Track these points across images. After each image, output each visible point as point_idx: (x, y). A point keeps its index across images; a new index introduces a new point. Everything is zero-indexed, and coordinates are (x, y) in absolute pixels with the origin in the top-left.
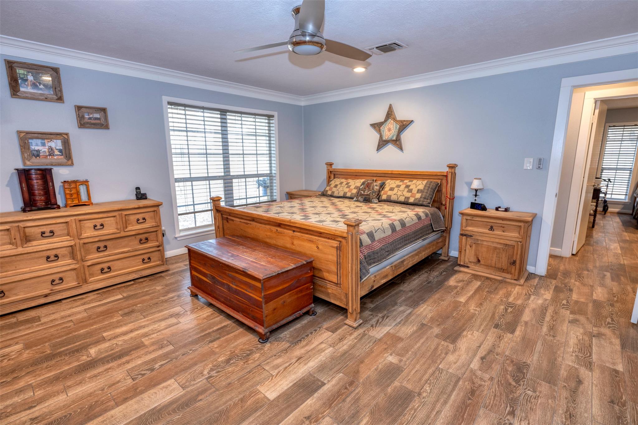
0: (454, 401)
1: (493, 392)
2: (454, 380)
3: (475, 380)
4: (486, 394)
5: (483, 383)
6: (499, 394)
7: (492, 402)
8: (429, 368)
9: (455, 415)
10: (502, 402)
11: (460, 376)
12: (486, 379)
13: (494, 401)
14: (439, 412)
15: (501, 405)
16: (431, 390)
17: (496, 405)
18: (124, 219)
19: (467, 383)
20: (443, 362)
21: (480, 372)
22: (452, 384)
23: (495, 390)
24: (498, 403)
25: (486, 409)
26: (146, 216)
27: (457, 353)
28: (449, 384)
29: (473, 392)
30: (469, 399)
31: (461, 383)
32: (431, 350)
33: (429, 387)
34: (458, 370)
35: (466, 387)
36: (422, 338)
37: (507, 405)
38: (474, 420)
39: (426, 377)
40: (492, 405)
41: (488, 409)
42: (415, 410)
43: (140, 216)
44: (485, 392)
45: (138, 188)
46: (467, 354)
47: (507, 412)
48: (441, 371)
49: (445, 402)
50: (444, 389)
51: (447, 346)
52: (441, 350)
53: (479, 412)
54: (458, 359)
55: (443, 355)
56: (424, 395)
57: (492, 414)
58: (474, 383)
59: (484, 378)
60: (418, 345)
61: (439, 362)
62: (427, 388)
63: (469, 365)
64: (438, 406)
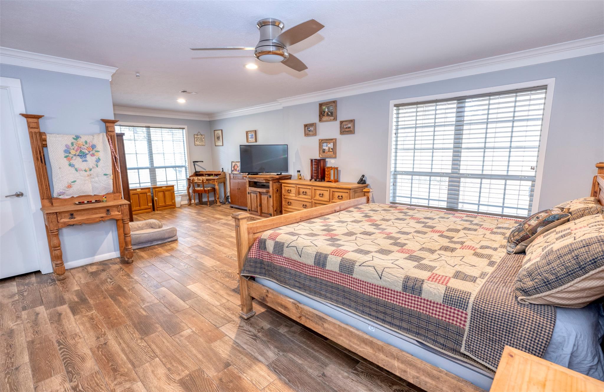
0: (119, 355)
1: (102, 385)
2: (137, 363)
3: (123, 378)
4: (104, 379)
5: (115, 383)
6: (96, 388)
7: (96, 379)
8: (161, 351)
9: (109, 352)
10: (89, 387)
11: (137, 369)
12: (117, 387)
13: (95, 381)
14: (120, 344)
15: (87, 384)
16: (140, 346)
17: (91, 380)
18: (331, 194)
19: (126, 370)
20: (160, 362)
21: (128, 386)
22: (134, 360)
23: (101, 388)
24: (91, 383)
25: (95, 372)
26: (343, 195)
27: (164, 378)
28: (135, 358)
29: (115, 370)
30: (112, 365)
31: (130, 366)
32: (181, 359)
33: (143, 346)
34: (144, 370)
35: (123, 368)
36: (204, 357)
37: (83, 389)
38: (96, 361)
39: (154, 347)
40: (94, 378)
41: (94, 373)
42: (132, 334)
43: (340, 194)
44: (107, 379)
45: (363, 176)
46: (156, 387)
47: (80, 385)
48: (152, 358)
49: (123, 350)
50: (134, 353)
51: (179, 374)
52: (177, 367)
53: (98, 366)
54: (155, 376)
55: (169, 366)
56: (139, 341)
57: (88, 373)
58: (121, 375)
59: (119, 386)
60: (194, 351)
61: (163, 360)
62: (143, 344)
63: (142, 382)
64: (124, 345)
